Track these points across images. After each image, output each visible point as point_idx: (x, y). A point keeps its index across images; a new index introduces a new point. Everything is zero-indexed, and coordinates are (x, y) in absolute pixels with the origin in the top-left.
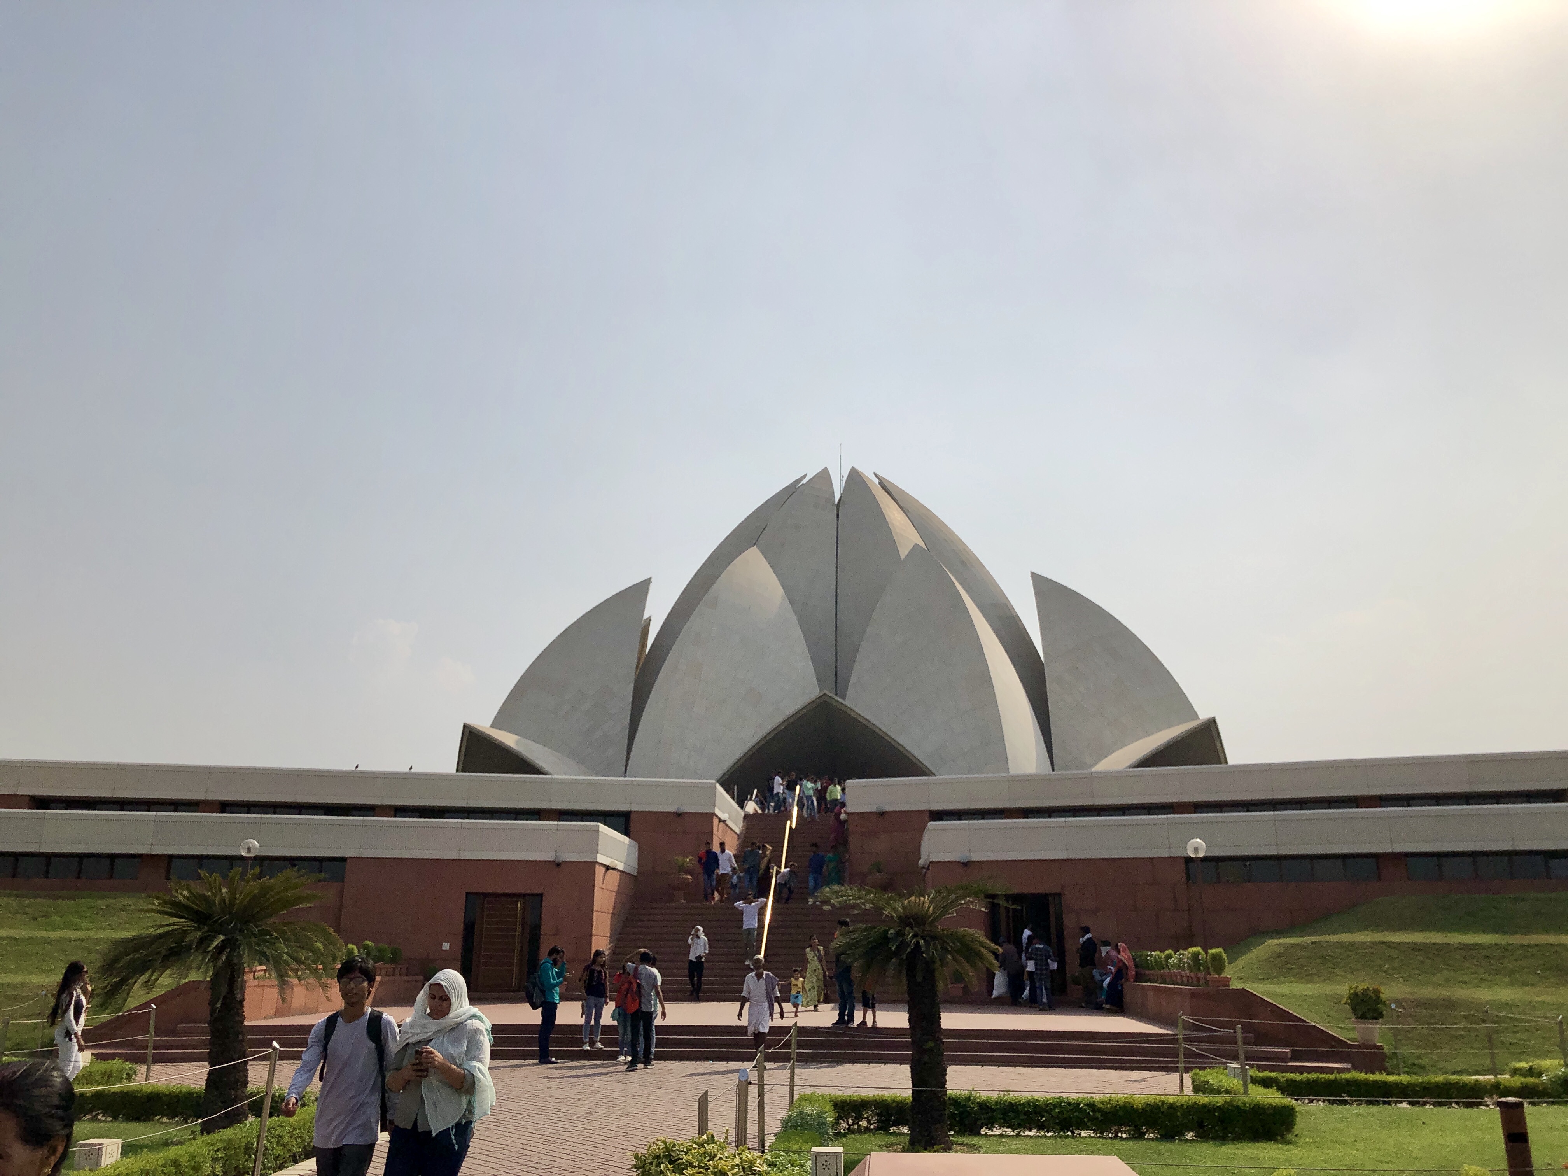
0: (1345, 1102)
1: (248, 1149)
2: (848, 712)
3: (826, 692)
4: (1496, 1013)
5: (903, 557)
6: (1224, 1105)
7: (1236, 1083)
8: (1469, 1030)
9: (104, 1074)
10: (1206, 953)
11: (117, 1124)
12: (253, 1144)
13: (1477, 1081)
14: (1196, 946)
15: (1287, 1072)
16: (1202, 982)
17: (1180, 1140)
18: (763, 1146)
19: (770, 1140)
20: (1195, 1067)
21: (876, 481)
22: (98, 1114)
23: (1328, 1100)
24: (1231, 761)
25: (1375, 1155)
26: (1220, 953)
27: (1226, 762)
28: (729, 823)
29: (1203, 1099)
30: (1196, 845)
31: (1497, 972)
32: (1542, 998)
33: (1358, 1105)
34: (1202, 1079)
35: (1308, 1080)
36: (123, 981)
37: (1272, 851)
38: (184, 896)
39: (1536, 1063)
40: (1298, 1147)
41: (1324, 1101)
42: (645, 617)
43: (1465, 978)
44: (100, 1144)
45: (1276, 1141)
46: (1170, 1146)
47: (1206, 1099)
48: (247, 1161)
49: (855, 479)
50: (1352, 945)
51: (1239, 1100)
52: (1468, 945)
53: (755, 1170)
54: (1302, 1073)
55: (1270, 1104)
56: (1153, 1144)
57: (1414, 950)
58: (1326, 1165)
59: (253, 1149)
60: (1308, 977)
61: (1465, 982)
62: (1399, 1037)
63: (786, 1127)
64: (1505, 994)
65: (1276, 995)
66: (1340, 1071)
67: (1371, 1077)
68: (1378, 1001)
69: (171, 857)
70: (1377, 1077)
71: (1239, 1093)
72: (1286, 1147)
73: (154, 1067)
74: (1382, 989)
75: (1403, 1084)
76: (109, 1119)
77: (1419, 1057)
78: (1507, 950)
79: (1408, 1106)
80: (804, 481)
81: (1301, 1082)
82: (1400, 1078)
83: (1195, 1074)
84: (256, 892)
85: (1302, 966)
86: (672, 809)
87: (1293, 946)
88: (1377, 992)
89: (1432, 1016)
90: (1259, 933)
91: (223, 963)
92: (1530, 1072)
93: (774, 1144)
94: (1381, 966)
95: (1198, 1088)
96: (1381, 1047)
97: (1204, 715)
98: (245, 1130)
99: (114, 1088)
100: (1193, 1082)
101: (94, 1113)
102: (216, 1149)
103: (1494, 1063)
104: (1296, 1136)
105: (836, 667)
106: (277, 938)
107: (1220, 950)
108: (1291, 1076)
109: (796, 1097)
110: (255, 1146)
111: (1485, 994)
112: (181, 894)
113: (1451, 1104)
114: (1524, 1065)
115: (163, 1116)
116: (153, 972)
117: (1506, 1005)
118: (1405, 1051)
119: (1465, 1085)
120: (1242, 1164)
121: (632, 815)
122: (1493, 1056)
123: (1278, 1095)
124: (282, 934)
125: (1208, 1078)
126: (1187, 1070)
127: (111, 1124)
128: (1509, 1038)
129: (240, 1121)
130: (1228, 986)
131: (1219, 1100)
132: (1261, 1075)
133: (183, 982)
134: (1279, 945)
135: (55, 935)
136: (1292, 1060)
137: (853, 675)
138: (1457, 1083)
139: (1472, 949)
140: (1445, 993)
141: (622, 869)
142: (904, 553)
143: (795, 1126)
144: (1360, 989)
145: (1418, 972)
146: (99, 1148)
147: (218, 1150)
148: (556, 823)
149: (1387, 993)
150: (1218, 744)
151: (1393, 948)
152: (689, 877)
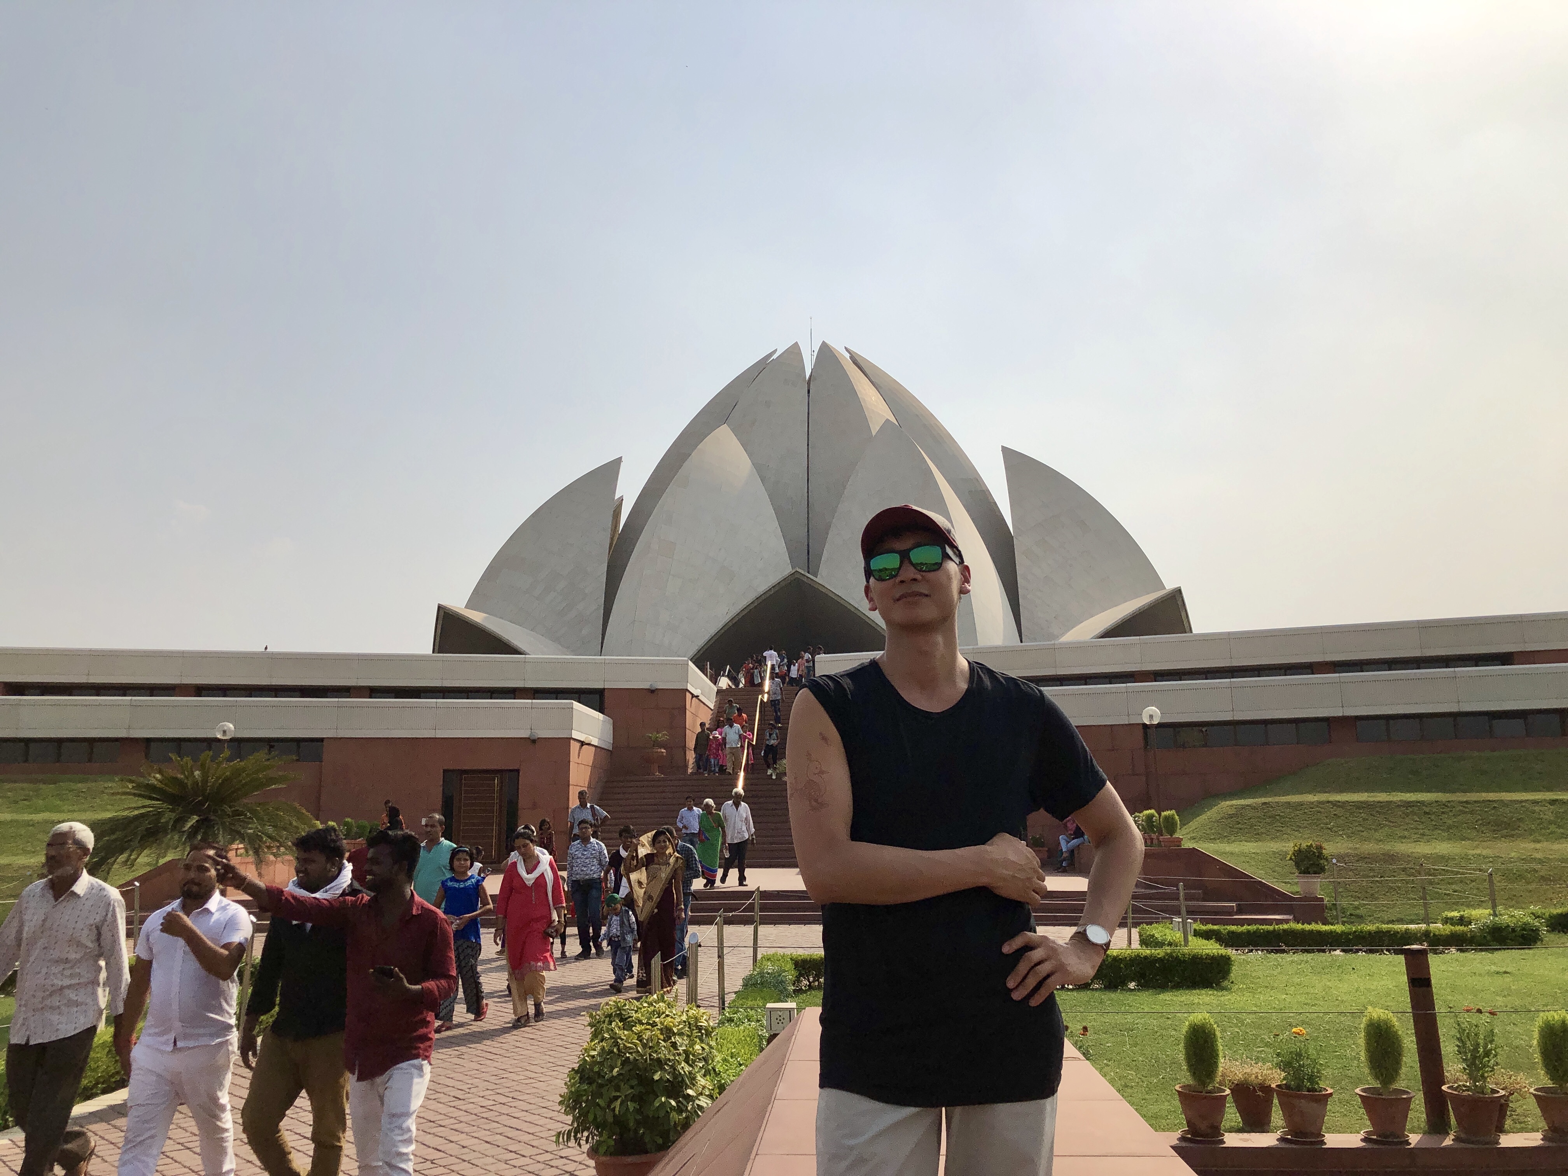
0: (1283, 951)
2: (821, 589)
3: (798, 569)
4: (1432, 866)
5: (874, 433)
6: (1164, 957)
7: (1178, 936)
8: (1407, 882)
10: (1160, 815)
13: (1407, 929)
14: (1150, 809)
15: (1229, 925)
16: (1155, 842)
17: (1123, 990)
18: (723, 1004)
19: (729, 998)
20: (1142, 923)
21: (847, 356)
23: (1267, 950)
24: (1195, 630)
25: (1302, 999)
26: (1173, 815)
27: (1191, 632)
28: (701, 698)
29: (1147, 952)
30: (1151, 713)
31: (1436, 828)
32: (1478, 851)
34: (1148, 933)
35: (1249, 931)
36: (103, 861)
37: (1228, 717)
38: (157, 779)
39: (1467, 913)
40: (1232, 992)
41: (1262, 950)
42: (617, 497)
43: (1405, 833)
45: (1212, 987)
46: (1113, 995)
47: (1148, 952)
49: (826, 353)
50: (1301, 804)
51: (1179, 952)
52: (1409, 802)
53: (701, 1026)
54: (1242, 925)
55: (1208, 955)
56: (1097, 994)
57: (1358, 808)
58: (1256, 1009)
60: (1258, 836)
61: (1405, 837)
62: (1340, 890)
63: (747, 985)
64: (1443, 848)
65: (1224, 853)
66: (1279, 922)
67: (1307, 927)
68: (1320, 856)
69: (148, 740)
70: (1314, 927)
71: (1180, 946)
72: (1220, 994)
74: (1325, 845)
75: (1337, 933)
77: (1357, 908)
78: (1446, 806)
79: (1341, 953)
80: (775, 357)
81: (1242, 933)
82: (1335, 927)
83: (1142, 929)
84: (228, 773)
85: (1252, 826)
86: (646, 685)
87: (1243, 807)
88: (1320, 848)
89: (1372, 870)
90: (1212, 795)
92: (1462, 921)
93: (734, 1001)
94: (1326, 824)
95: (1145, 941)
96: (1322, 900)
97: (1169, 585)
100: (1140, 936)
103: (1427, 913)
104: (1232, 982)
105: (808, 545)
106: (250, 818)
107: (1173, 812)
108: (1233, 928)
109: (759, 957)
111: (1422, 849)
112: (155, 777)
113: (1382, 951)
114: (1455, 914)
116: (132, 851)
117: (1443, 858)
118: (1344, 903)
119: (1396, 933)
120: (1177, 1009)
121: (606, 691)
122: (1426, 906)
123: (1217, 946)
124: (254, 813)
125: (1154, 932)
126: (1135, 925)
128: (1442, 889)
130: (1180, 845)
131: (1159, 952)
132: (1204, 928)
133: (162, 861)
134: (1232, 806)
135: (36, 817)
136: (1237, 913)
137: (825, 551)
138: (1389, 932)
139: (1414, 806)
140: (1387, 847)
141: (596, 744)
142: (875, 429)
143: (755, 985)
144: (1304, 845)
145: (1361, 828)
148: (530, 701)
149: (1329, 849)
150: (1183, 614)
151: (1339, 806)
152: (663, 750)
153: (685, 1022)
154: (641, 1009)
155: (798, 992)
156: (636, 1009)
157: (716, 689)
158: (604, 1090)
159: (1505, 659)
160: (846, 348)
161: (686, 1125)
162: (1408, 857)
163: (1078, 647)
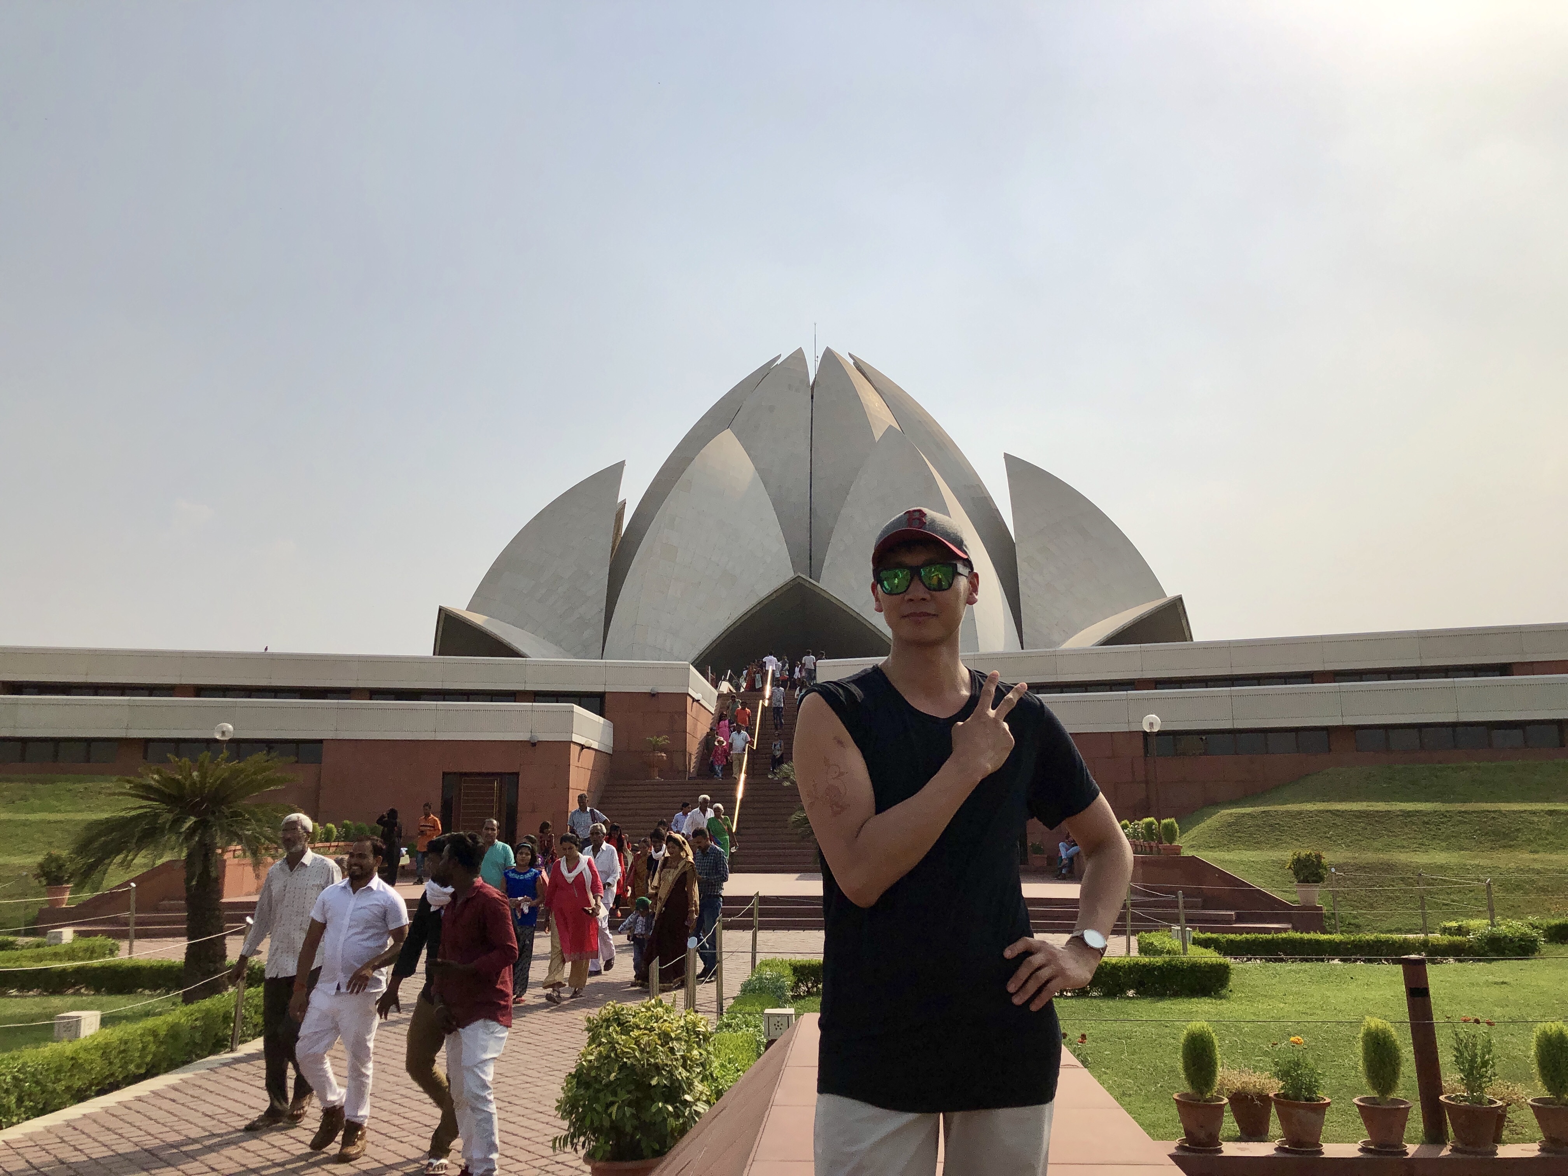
0: (1281, 960)
1: (226, 1018)
2: (823, 594)
3: (799, 574)
4: (1429, 876)
5: (877, 439)
6: (1163, 965)
7: (1177, 944)
8: (1406, 892)
9: (86, 950)
10: (1159, 823)
11: (99, 997)
12: (231, 1013)
13: (1405, 939)
14: (1150, 817)
15: (1227, 933)
16: (1155, 849)
17: (1122, 997)
18: (722, 1010)
19: (727, 1004)
20: (1142, 931)
21: (851, 362)
22: (81, 988)
23: (1266, 959)
24: (1196, 639)
25: (1301, 1008)
26: (1172, 823)
27: (1192, 641)
28: (702, 702)
29: (1145, 960)
30: (1152, 721)
31: (1434, 837)
32: (1476, 861)
33: (1293, 962)
34: (1147, 941)
35: (1247, 940)
36: (99, 862)
37: (1227, 725)
38: (154, 780)
39: (1464, 923)
40: (1231, 1001)
41: (1261, 959)
42: (619, 500)
43: (1405, 843)
44: (78, 1017)
45: (1211, 996)
46: (1111, 1003)
47: (1147, 960)
48: (225, 1028)
49: (829, 358)
50: (1300, 813)
51: (1178, 960)
52: (1408, 812)
53: (699, 1031)
54: (1241, 934)
55: (1206, 963)
56: (1096, 1002)
57: (1357, 817)
58: (1254, 1018)
59: (230, 1017)
60: (1257, 845)
61: (1404, 847)
62: (1339, 899)
63: (745, 991)
64: (1440, 857)
65: (1223, 861)
66: (1278, 931)
67: (1306, 936)
68: (1319, 865)
69: (149, 741)
70: (1312, 936)
71: (1179, 954)
72: (1219, 1002)
73: (137, 943)
74: (1324, 854)
75: (1336, 942)
76: (92, 993)
77: (1355, 917)
78: (1446, 816)
79: (1340, 962)
80: (779, 362)
81: (1241, 942)
82: (1333, 937)
83: (1141, 937)
84: (226, 775)
85: (1252, 834)
86: (647, 689)
87: (1243, 815)
88: (1319, 857)
89: (1370, 879)
90: (1214, 803)
91: (197, 842)
92: (1460, 931)
93: (732, 1006)
94: (1325, 833)
95: (1145, 949)
96: (1320, 909)
97: (1171, 593)
98: (223, 999)
99: (96, 963)
100: (1139, 944)
101: (77, 987)
102: (194, 1018)
103: (1425, 923)
104: (1231, 991)
105: (810, 550)
106: (248, 819)
107: (1173, 820)
108: (1232, 936)
109: (758, 962)
110: (233, 1014)
111: (1421, 858)
112: (152, 778)
113: (1381, 961)
114: (1454, 924)
115: (145, 988)
116: (129, 852)
117: (1442, 868)
118: (1342, 912)
119: (1394, 942)
120: (1176, 1018)
121: (606, 695)
122: (1424, 916)
123: (1216, 954)
124: (253, 814)
125: (1152, 940)
126: (1134, 933)
127: (93, 997)
128: (1441, 899)
129: (219, 992)
130: (1179, 854)
131: (1158, 960)
132: (1202, 936)
133: (159, 862)
134: (1231, 814)
135: (32, 817)
136: (1236, 922)
137: (829, 557)
138: (1387, 941)
139: (1413, 816)
140: (1384, 857)
141: (597, 748)
142: (878, 435)
143: (753, 990)
144: (1303, 854)
145: (1360, 838)
146: (78, 1021)
147: (196, 1020)
148: (532, 704)
149: (1328, 858)
150: (1184, 622)
151: (1337, 816)
152: (663, 755)
153: (682, 1027)
154: (638, 1013)
155: (796, 998)
156: (633, 1014)
157: (717, 694)
158: (601, 1095)
159: (1504, 669)
160: (849, 354)
161: (683, 1131)
162: (1406, 867)
163: (1080, 655)
